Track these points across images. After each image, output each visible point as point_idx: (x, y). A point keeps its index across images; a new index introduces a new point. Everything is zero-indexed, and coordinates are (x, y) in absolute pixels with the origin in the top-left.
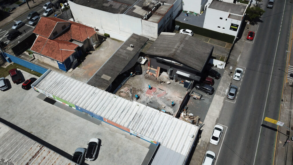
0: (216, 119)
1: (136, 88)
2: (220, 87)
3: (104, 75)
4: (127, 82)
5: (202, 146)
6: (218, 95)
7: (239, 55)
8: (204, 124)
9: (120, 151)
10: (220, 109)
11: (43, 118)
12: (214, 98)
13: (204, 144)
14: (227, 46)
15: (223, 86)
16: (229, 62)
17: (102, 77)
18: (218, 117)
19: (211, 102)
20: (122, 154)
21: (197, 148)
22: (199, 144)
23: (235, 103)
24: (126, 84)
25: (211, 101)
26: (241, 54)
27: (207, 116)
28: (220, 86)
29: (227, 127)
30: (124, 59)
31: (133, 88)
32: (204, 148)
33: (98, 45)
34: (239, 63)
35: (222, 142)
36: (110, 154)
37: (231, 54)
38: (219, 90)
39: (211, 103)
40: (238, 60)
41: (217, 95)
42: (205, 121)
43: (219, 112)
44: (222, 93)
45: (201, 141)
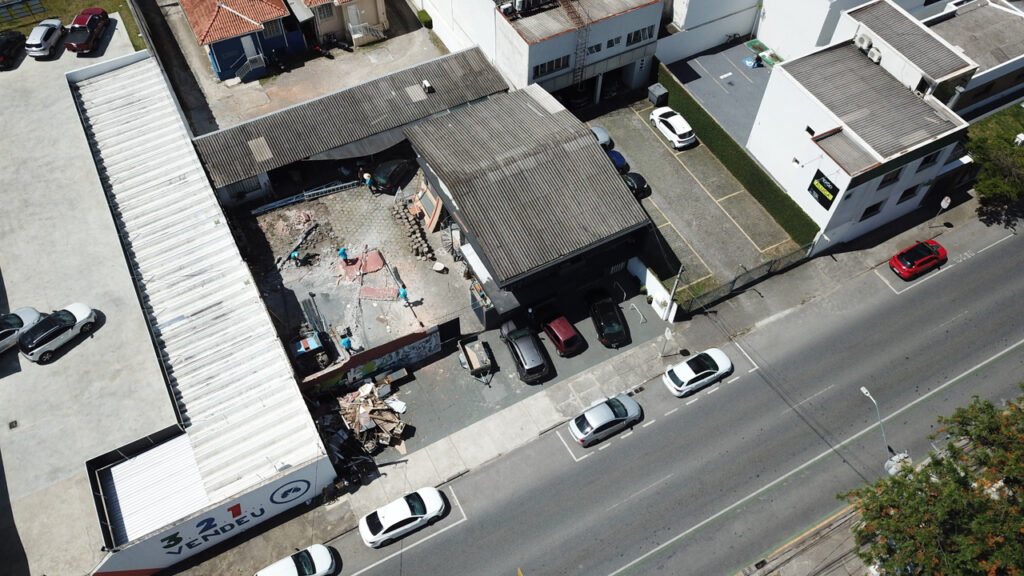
0: (462, 469)
1: (334, 228)
2: (585, 376)
3: (262, 140)
4: (331, 197)
5: (332, 518)
6: (552, 398)
7: (789, 305)
8: (406, 461)
9: (118, 381)
10: (510, 447)
11: (45, 181)
12: (529, 401)
13: (342, 518)
14: (777, 248)
15: (603, 380)
16: (715, 312)
17: (250, 143)
18: (473, 465)
19: (504, 407)
20: (113, 394)
21: (311, 515)
22: (329, 507)
23: (577, 460)
24: (321, 200)
25: (507, 402)
26: (799, 306)
27: (441, 444)
28: (590, 375)
29: (465, 519)
30: (366, 118)
31: (328, 224)
32: (329, 528)
33: (372, 38)
34: (754, 334)
35: (399, 552)
36: (87, 372)
37: (758, 287)
38: (570, 385)
39: (497, 411)
40: (760, 324)
41: (547, 395)
42: (422, 453)
43: (495, 454)
44: (570, 401)
45: (345, 503)
